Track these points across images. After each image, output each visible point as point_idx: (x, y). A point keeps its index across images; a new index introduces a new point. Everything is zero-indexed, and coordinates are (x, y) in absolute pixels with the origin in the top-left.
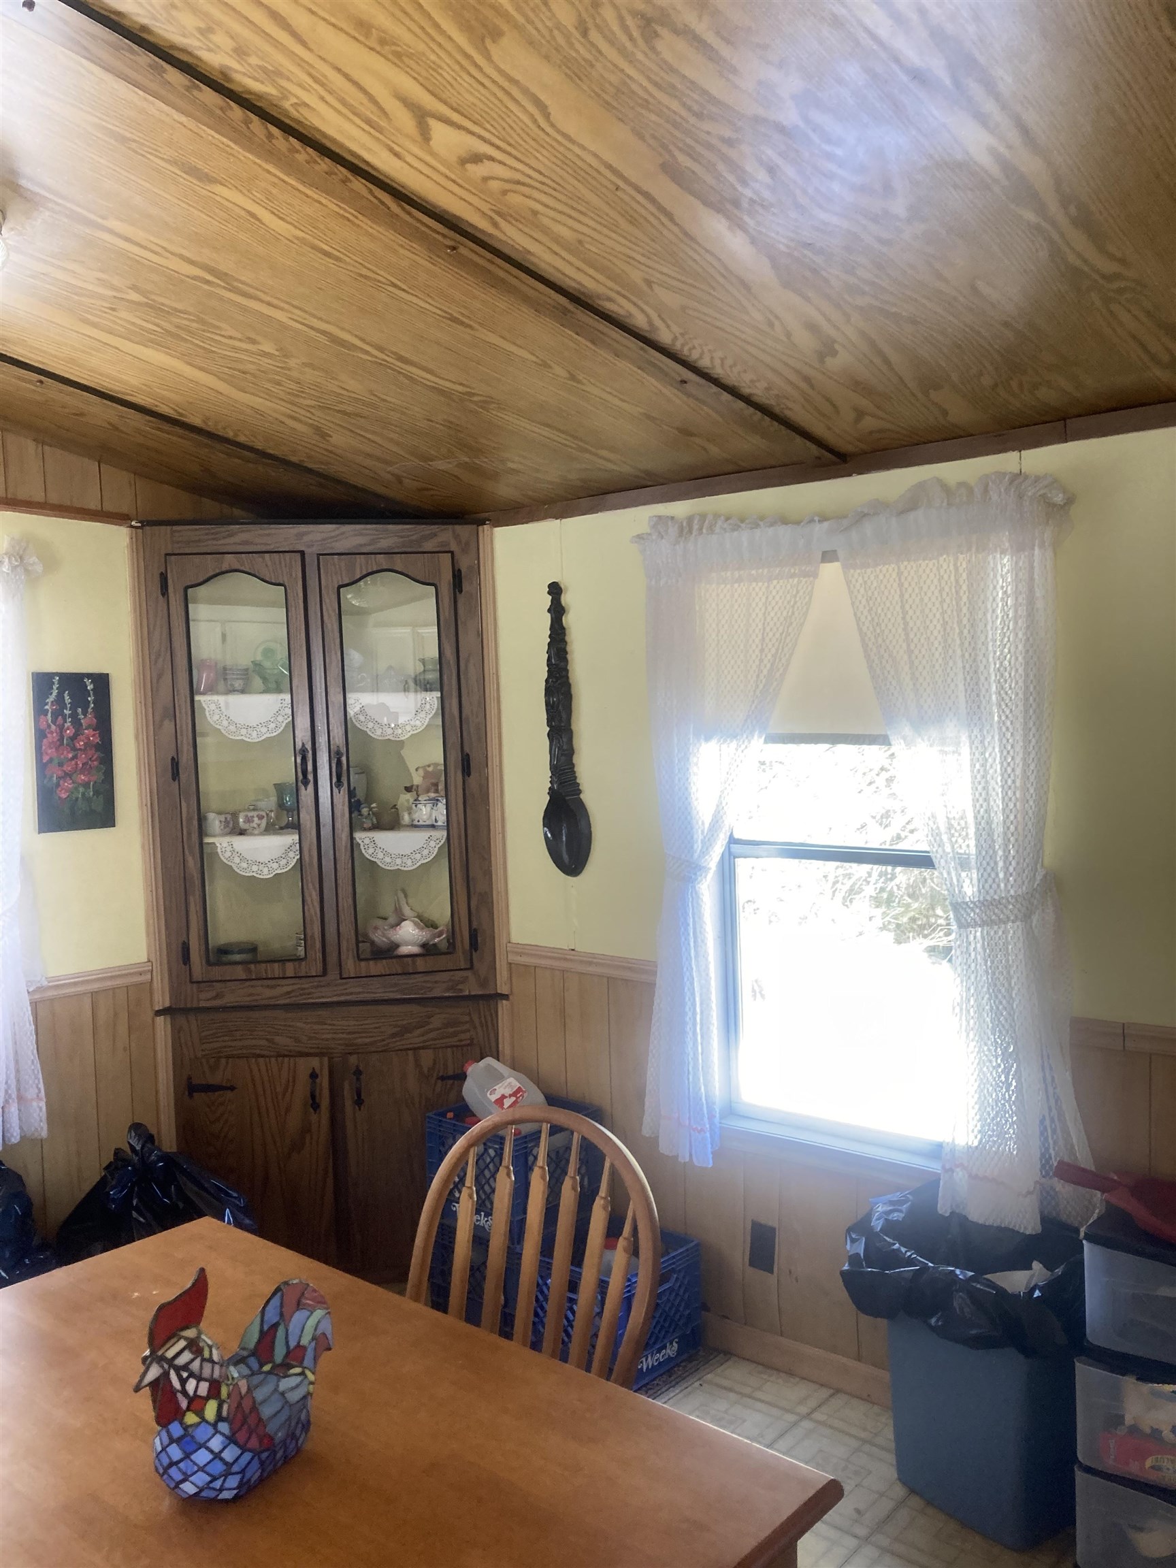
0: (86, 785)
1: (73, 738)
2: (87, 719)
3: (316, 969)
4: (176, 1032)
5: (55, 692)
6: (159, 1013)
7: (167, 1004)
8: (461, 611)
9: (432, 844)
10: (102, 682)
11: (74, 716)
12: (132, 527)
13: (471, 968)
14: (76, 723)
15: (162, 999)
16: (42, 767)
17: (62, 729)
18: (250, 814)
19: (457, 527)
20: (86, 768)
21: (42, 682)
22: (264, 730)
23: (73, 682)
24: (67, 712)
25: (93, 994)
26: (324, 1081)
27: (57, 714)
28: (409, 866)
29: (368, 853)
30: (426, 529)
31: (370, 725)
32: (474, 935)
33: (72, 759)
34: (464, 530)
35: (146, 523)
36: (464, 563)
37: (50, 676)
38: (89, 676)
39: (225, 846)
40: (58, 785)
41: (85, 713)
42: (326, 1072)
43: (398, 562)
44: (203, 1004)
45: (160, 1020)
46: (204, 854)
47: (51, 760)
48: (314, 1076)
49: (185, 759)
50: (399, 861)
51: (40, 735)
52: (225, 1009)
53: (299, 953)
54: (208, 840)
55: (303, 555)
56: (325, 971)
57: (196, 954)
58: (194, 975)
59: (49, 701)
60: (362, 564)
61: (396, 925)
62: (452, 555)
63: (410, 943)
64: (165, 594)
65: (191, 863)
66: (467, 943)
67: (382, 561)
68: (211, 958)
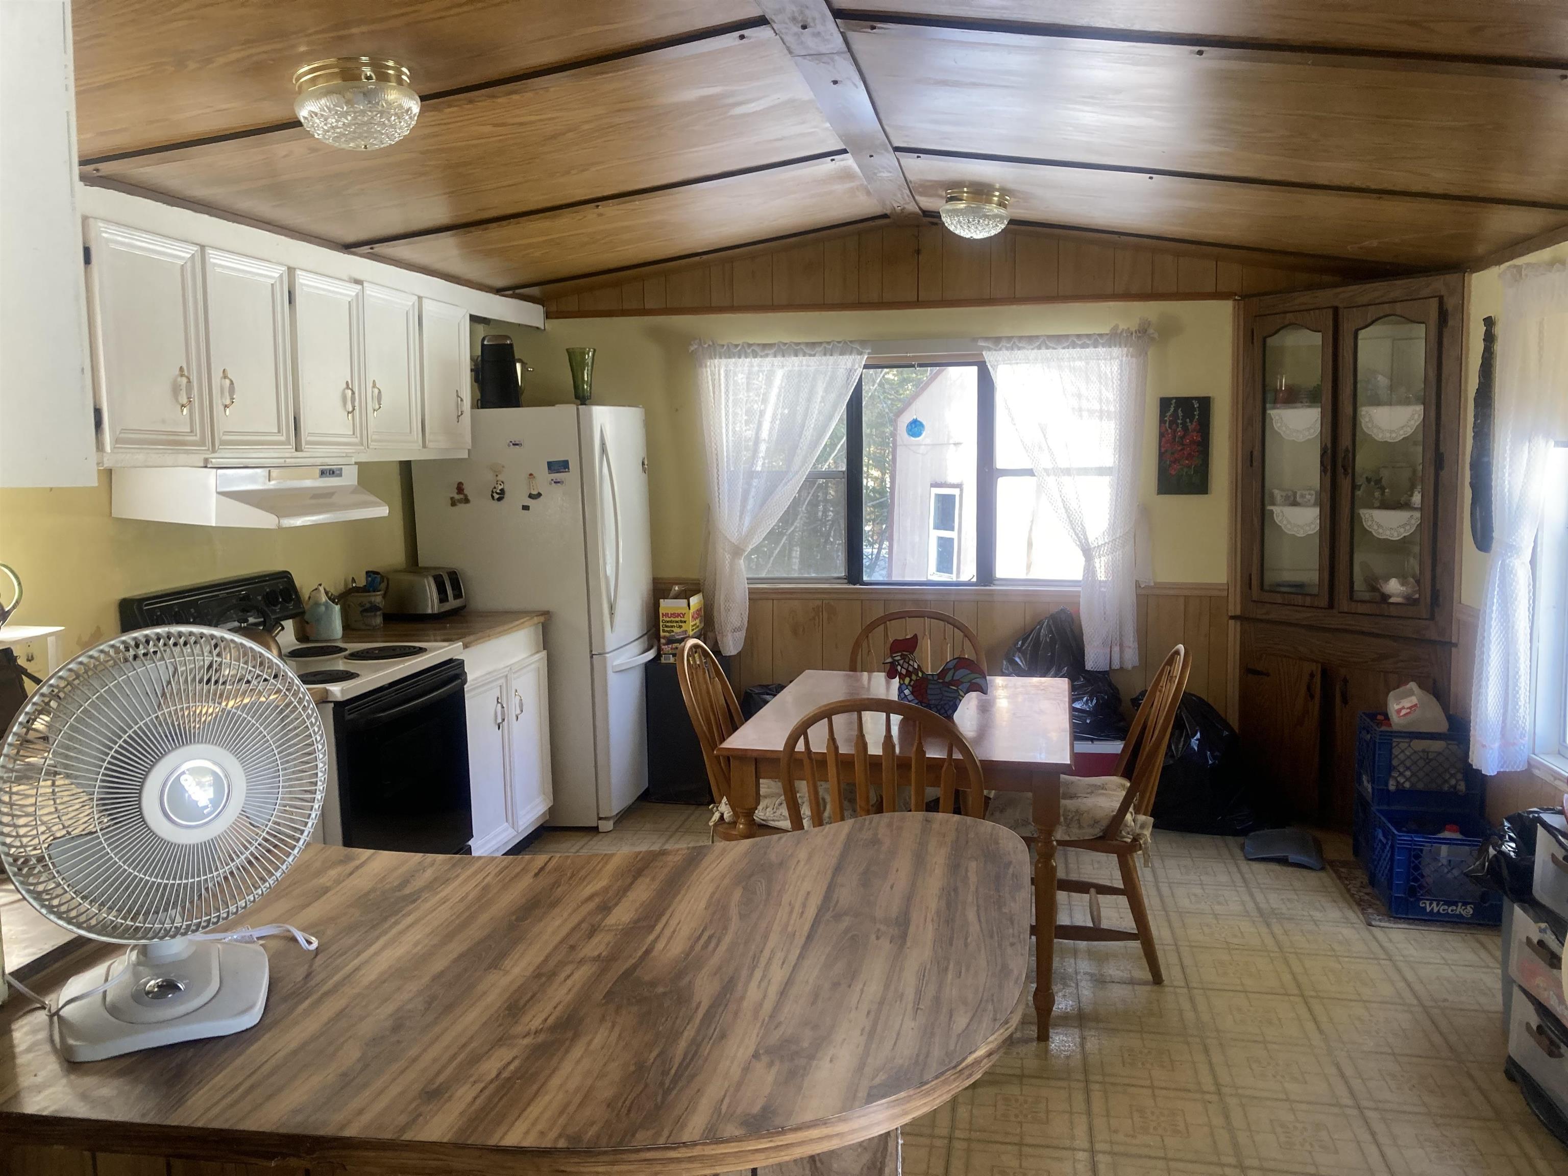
0: (1189, 467)
1: (1182, 438)
2: (1193, 426)
3: (1324, 602)
4: (1243, 633)
5: (1172, 409)
6: (1232, 618)
7: (1238, 613)
8: (1446, 341)
9: (1413, 521)
10: (1205, 403)
11: (1184, 424)
12: (1235, 300)
13: (1432, 618)
14: (1185, 429)
15: (1235, 608)
16: (1161, 455)
17: (1175, 432)
18: (1304, 492)
19: (1447, 276)
20: (1190, 457)
21: (1165, 403)
22: (1307, 433)
23: (1184, 403)
24: (1179, 421)
25: (1186, 597)
26: (1318, 679)
27: (1173, 422)
28: (1395, 537)
29: (1368, 526)
30: (1421, 281)
31: (1375, 430)
32: (1436, 595)
33: (1182, 450)
34: (1452, 278)
35: (1244, 297)
36: (1450, 303)
37: (1170, 399)
39: (1282, 513)
40: (1170, 466)
41: (1191, 421)
42: (1319, 675)
43: (1398, 308)
44: (1258, 617)
45: (1232, 622)
46: (1264, 516)
47: (1166, 451)
48: (1312, 675)
49: (1257, 454)
50: (1388, 532)
51: (1162, 435)
52: (1268, 622)
53: (1315, 591)
54: (1269, 508)
55: (1336, 310)
56: (1331, 606)
57: (1255, 582)
58: (1255, 598)
59: (1168, 414)
60: (1373, 312)
61: (1387, 579)
62: (1441, 299)
63: (1398, 596)
64: (1253, 343)
65: (1256, 521)
66: (1429, 600)
67: (1387, 308)
68: (1266, 587)
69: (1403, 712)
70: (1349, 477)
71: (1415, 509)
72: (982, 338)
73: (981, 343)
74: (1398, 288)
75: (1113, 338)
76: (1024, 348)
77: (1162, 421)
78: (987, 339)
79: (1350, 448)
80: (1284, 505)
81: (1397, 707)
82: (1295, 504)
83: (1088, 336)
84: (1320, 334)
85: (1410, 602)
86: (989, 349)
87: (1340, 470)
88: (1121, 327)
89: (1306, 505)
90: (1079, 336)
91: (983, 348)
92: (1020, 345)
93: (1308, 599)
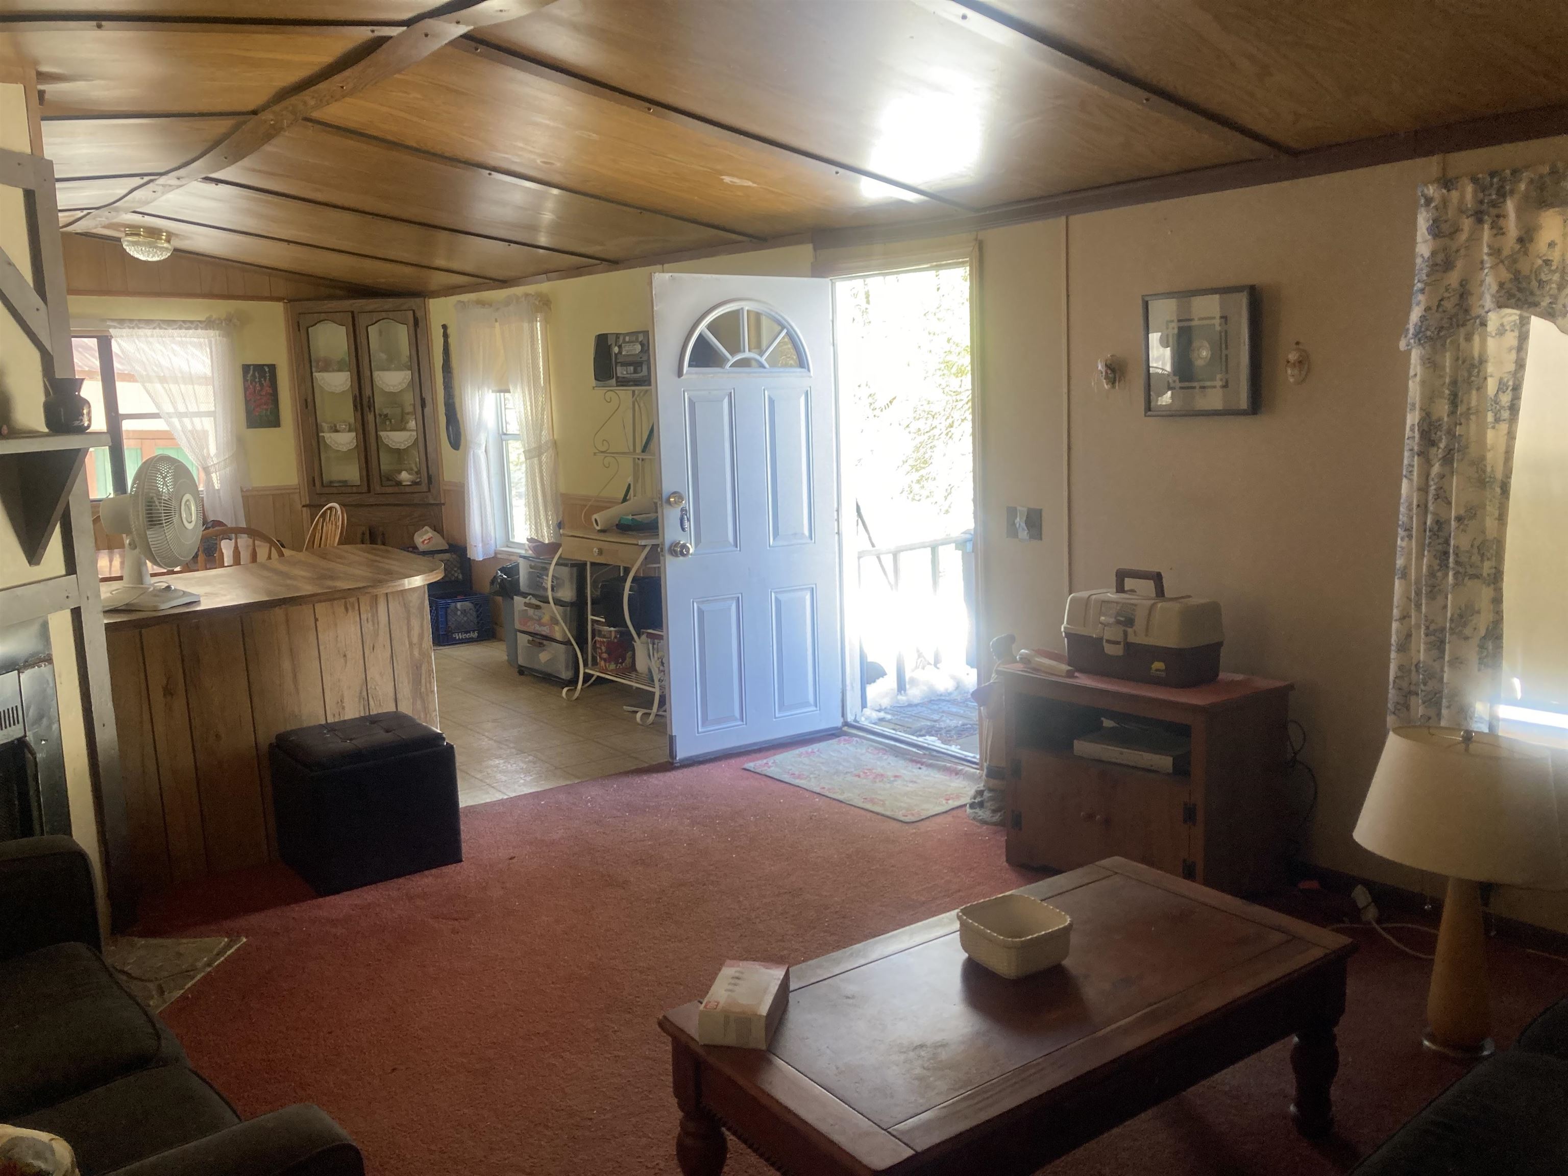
0: (267, 410)
1: (261, 390)
2: (266, 383)
3: (365, 489)
5: (251, 372)
6: (304, 506)
7: (308, 502)
8: (419, 336)
9: (412, 437)
10: (272, 368)
11: (260, 381)
12: (284, 302)
13: (429, 491)
14: (261, 385)
15: (305, 500)
16: (247, 402)
17: (255, 387)
18: (341, 424)
19: (416, 299)
20: (266, 403)
21: (246, 368)
22: (340, 387)
23: (259, 368)
24: (257, 380)
25: (274, 494)
26: (367, 536)
27: (253, 381)
28: (402, 447)
29: (386, 441)
30: (401, 301)
31: (384, 386)
32: (430, 478)
33: (260, 398)
34: (418, 300)
35: (290, 301)
36: (419, 314)
37: (249, 366)
38: (267, 365)
39: (330, 437)
40: (254, 409)
41: (265, 380)
42: (368, 532)
43: (391, 315)
45: (305, 509)
46: (319, 440)
47: (250, 399)
48: (363, 534)
49: (310, 400)
50: (397, 444)
51: (246, 389)
53: (359, 483)
54: (321, 434)
55: (352, 312)
56: (369, 491)
57: (318, 483)
58: (318, 492)
59: (249, 375)
60: (375, 316)
61: (400, 472)
62: (414, 311)
63: (407, 481)
64: (299, 330)
65: (314, 443)
66: (426, 481)
67: (384, 315)
68: (324, 484)
69: (426, 542)
70: (372, 413)
71: (413, 430)
72: (109, 319)
73: (109, 323)
74: (390, 303)
75: (208, 324)
76: (142, 328)
77: (245, 380)
78: (113, 320)
79: (371, 395)
80: (329, 432)
81: (421, 540)
82: (337, 431)
83: (192, 322)
84: (344, 327)
85: (415, 483)
86: (115, 327)
87: (366, 409)
88: (214, 317)
89: (343, 431)
90: (184, 322)
91: (110, 327)
92: (141, 326)
93: (354, 488)
